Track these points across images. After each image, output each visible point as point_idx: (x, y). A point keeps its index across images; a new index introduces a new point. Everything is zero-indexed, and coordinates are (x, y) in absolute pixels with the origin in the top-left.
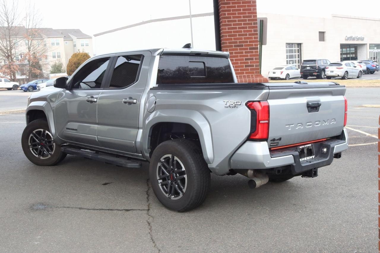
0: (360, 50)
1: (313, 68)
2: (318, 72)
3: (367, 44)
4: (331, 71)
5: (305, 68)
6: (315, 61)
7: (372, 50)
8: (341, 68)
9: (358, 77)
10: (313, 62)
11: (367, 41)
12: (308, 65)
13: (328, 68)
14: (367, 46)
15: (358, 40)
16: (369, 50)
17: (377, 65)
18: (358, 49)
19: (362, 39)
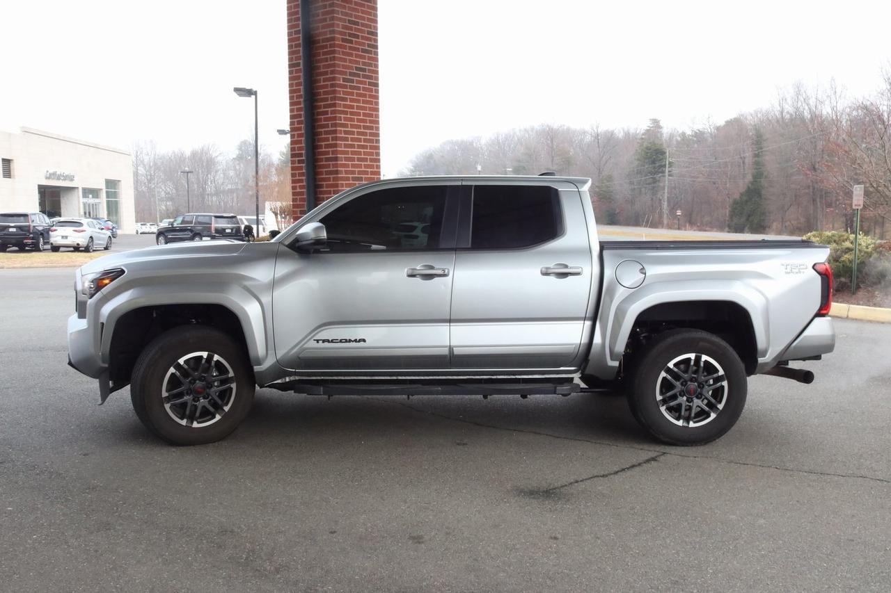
0: (65, 198)
1: (22, 230)
2: (33, 238)
3: (78, 188)
4: (63, 237)
5: (7, 230)
6: (25, 216)
7: (85, 200)
8: (82, 231)
9: (106, 248)
10: (22, 218)
11: (78, 183)
12: (12, 225)
13: (55, 230)
14: (78, 192)
15: (65, 180)
16: (82, 200)
17: (113, 228)
18: (61, 196)
19: (71, 179)
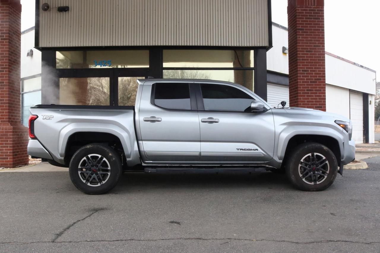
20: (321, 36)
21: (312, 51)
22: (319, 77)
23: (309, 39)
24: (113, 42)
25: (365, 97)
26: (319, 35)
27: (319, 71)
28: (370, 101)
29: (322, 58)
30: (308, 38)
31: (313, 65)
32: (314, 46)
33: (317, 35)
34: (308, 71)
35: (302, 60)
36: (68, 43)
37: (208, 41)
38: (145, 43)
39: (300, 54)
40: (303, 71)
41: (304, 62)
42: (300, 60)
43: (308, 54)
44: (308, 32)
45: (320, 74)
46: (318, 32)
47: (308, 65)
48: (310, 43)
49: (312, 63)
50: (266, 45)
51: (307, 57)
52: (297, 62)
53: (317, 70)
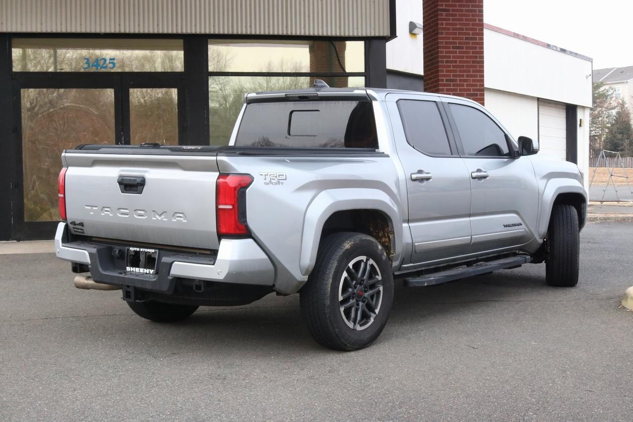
20: (477, 22)
21: (462, 48)
22: (474, 90)
23: (458, 26)
24: (120, 25)
25: (571, 111)
26: (475, 20)
27: (474, 81)
28: (581, 120)
29: (480, 58)
30: (456, 24)
31: (464, 71)
32: (467, 39)
33: (471, 20)
34: (456, 80)
35: (447, 62)
36: (36, 26)
37: (287, 27)
38: (177, 29)
39: (443, 52)
40: (447, 80)
41: (449, 66)
42: (442, 62)
43: (456, 52)
44: (455, 15)
45: (476, 85)
46: (473, 15)
47: (456, 71)
48: (460, 34)
49: (463, 67)
50: (385, 34)
51: (454, 57)
52: (438, 65)
53: (470, 80)
